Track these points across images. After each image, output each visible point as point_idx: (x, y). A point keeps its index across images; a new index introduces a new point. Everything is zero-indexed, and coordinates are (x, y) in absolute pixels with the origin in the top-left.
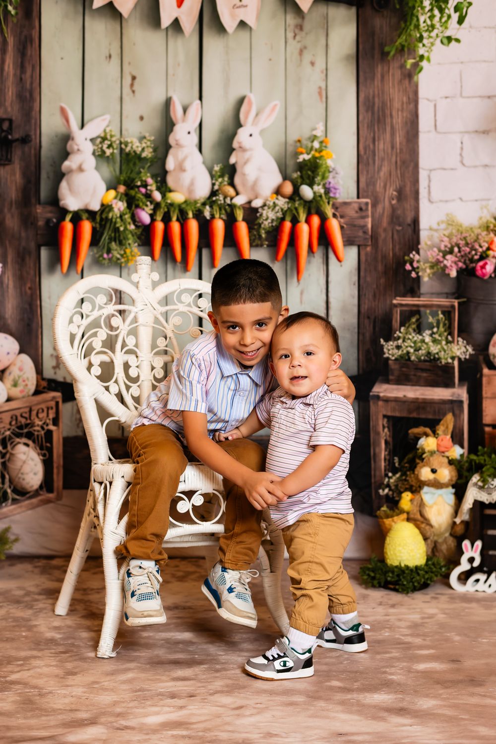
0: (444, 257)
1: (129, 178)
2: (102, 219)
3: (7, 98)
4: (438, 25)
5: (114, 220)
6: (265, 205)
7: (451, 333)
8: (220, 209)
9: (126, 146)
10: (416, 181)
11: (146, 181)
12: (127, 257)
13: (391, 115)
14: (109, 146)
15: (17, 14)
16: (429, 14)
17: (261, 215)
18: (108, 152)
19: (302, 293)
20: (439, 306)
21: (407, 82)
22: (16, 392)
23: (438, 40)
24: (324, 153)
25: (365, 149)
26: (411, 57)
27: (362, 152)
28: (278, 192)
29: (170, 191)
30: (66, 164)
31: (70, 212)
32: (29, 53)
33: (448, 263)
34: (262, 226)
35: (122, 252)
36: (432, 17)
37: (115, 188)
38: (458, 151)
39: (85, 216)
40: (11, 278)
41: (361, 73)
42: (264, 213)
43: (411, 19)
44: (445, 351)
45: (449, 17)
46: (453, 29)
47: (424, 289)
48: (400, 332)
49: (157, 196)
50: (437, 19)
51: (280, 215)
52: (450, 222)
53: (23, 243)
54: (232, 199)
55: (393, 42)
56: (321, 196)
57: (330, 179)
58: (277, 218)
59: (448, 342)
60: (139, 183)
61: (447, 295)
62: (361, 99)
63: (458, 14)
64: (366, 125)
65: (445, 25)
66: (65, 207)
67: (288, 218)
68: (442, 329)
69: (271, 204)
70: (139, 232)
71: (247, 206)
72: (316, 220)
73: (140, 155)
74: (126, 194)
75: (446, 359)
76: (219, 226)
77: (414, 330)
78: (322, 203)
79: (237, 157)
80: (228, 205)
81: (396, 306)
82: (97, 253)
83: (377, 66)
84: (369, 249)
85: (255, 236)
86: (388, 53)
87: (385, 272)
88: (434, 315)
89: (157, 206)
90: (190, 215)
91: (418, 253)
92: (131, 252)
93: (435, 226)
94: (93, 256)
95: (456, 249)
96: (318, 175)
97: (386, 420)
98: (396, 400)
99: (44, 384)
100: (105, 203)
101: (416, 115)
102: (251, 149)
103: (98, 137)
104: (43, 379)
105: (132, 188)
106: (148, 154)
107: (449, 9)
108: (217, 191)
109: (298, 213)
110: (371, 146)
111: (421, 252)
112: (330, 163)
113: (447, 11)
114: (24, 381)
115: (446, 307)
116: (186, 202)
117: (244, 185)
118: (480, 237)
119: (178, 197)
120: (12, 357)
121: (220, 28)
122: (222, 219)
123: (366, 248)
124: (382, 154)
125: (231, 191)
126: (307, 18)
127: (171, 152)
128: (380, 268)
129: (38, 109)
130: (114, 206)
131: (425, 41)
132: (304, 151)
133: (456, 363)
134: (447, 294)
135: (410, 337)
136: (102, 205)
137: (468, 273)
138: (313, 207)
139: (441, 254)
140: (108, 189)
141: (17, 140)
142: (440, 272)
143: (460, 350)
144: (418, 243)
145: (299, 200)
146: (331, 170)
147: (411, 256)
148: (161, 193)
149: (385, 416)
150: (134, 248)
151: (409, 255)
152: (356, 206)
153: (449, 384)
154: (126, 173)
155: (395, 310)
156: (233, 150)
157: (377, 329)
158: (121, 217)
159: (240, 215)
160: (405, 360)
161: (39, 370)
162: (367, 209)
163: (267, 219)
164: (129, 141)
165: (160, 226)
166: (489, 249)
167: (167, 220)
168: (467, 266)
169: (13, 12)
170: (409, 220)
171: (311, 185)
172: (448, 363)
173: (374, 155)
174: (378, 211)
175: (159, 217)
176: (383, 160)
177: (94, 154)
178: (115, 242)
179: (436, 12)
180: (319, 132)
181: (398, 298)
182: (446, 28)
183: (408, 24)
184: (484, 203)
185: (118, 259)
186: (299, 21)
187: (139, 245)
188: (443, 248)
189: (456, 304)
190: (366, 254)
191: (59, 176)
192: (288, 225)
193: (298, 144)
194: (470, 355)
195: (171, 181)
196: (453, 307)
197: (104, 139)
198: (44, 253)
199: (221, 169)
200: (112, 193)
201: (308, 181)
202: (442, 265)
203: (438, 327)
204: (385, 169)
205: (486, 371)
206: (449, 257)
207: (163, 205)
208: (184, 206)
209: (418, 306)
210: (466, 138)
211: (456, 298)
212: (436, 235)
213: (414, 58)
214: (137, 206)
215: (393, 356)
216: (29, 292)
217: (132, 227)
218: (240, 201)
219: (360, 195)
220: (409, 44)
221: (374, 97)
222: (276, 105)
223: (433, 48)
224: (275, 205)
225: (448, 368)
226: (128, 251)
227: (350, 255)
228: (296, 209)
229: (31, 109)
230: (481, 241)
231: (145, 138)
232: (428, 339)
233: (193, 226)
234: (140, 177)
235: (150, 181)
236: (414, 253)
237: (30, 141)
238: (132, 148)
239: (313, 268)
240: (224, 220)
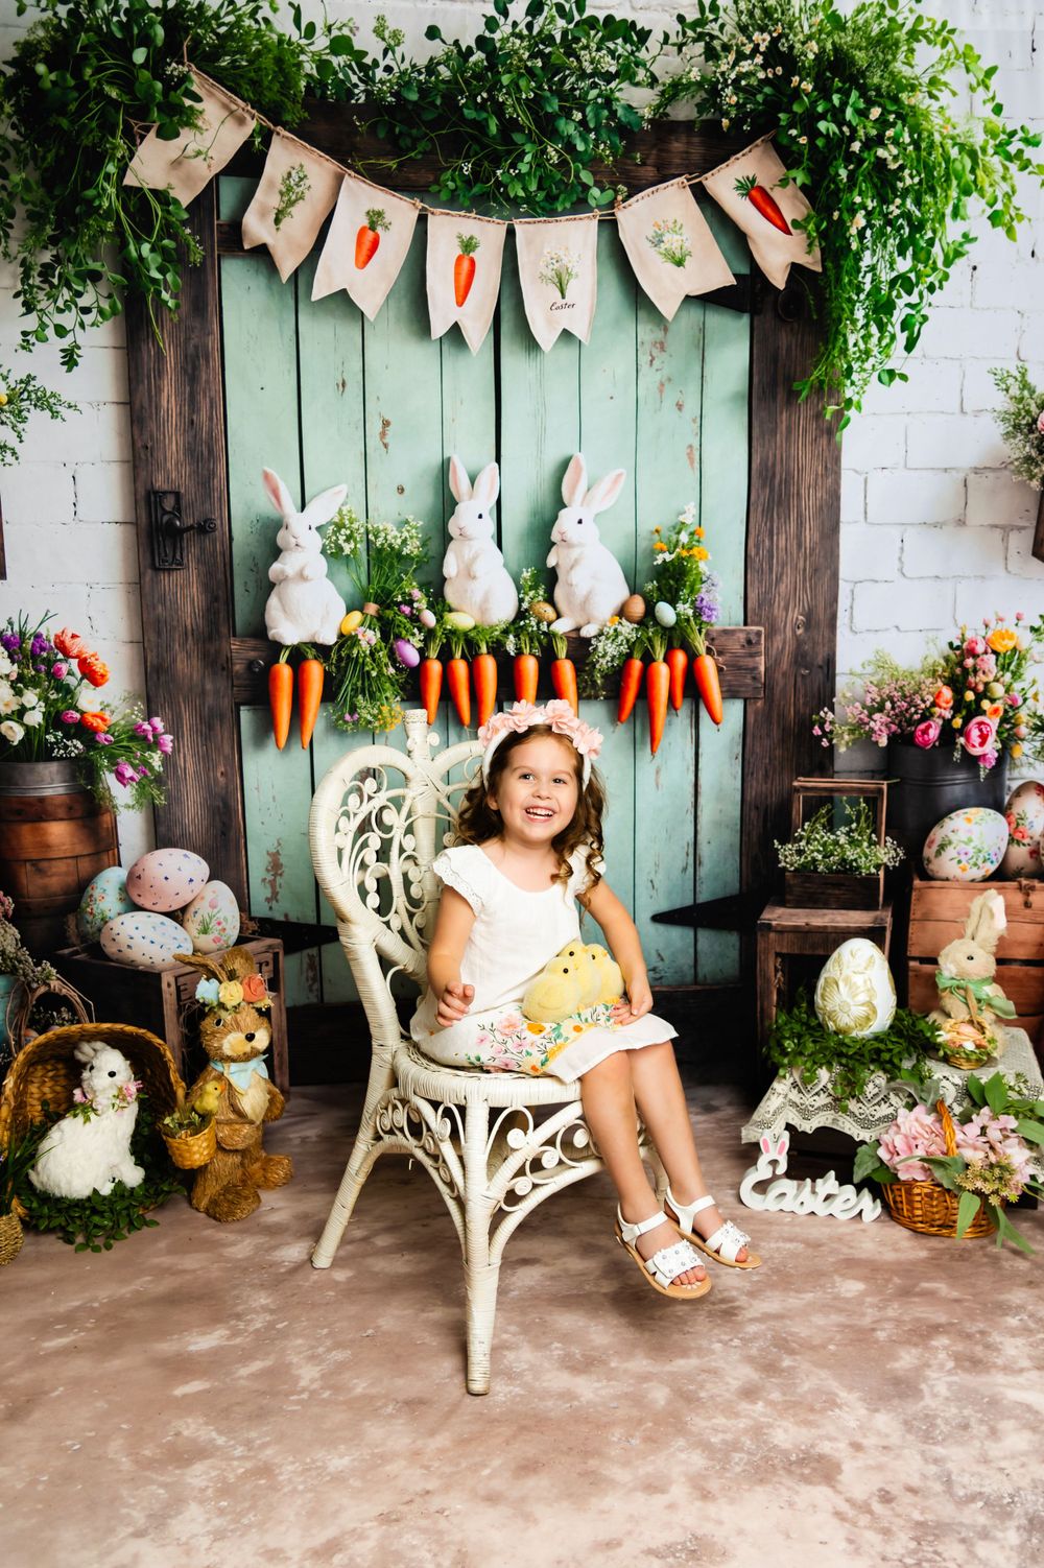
0: (870, 717)
1: (383, 589)
2: (340, 659)
3: (168, 455)
4: (875, 351)
5: (361, 660)
6: (601, 634)
7: (876, 831)
8: (531, 641)
9: (376, 537)
10: (835, 600)
11: (410, 595)
12: (384, 718)
13: (798, 494)
14: (347, 540)
15: (178, 306)
16: (863, 332)
17: (595, 649)
18: (347, 547)
19: (657, 772)
20: (861, 791)
21: (824, 441)
22: (206, 942)
23: (876, 374)
24: (694, 551)
25: (757, 546)
26: (833, 400)
27: (752, 552)
28: (622, 612)
29: (451, 610)
30: (276, 567)
31: (287, 647)
32: (204, 377)
33: (875, 726)
34: (598, 666)
35: (375, 711)
36: (866, 338)
37: (361, 610)
38: (897, 555)
39: (310, 654)
40: (188, 758)
41: (755, 423)
42: (601, 645)
43: (836, 339)
44: (867, 858)
45: (893, 337)
46: (897, 358)
47: (839, 764)
48: (803, 830)
49: (430, 618)
50: (874, 340)
51: (624, 649)
52: (881, 664)
53: (210, 700)
54: (549, 625)
55: (806, 374)
56: (688, 620)
57: (703, 593)
58: (621, 654)
59: (871, 843)
60: (400, 599)
61: (873, 774)
62: (754, 466)
63: (906, 334)
64: (760, 509)
65: (885, 350)
66: (277, 639)
67: (637, 655)
68: (863, 824)
69: (611, 632)
70: (402, 678)
71: (574, 635)
72: (680, 658)
73: (400, 551)
74: (380, 618)
75: (869, 868)
76: (530, 666)
77: (824, 827)
78: (689, 630)
79: (558, 556)
80: (544, 633)
81: (797, 790)
82: (334, 714)
83: (781, 413)
84: (760, 704)
85: (586, 682)
86: (799, 393)
87: (783, 741)
88: (854, 803)
89: (430, 635)
90: (484, 649)
91: (832, 710)
92: (390, 711)
93: (859, 670)
94: (328, 718)
95: (888, 705)
96: (684, 586)
97: (779, 960)
98: (796, 930)
99: (253, 926)
100: (344, 632)
101: (835, 496)
102: (581, 545)
103: (330, 523)
104: (252, 919)
105: (389, 607)
106: (412, 548)
107: (893, 326)
108: (526, 610)
109: (653, 647)
110: (767, 543)
111: (836, 707)
112: (703, 567)
113: (890, 328)
114: (219, 924)
115: (872, 791)
116: (475, 628)
117: (569, 602)
118: (923, 686)
119: (462, 620)
120: (198, 886)
121: (531, 343)
122: (534, 655)
123: (755, 703)
124: (782, 554)
125: (549, 612)
126: (672, 328)
127: (452, 546)
128: (776, 733)
129: (224, 475)
130: (360, 637)
131: (855, 377)
132: (665, 547)
133: (881, 873)
134: (873, 771)
135: (818, 837)
136: (341, 635)
137: (902, 739)
138: (676, 637)
139: (866, 712)
140: (349, 610)
141: (191, 527)
142: (864, 739)
143: (886, 853)
144: (833, 694)
145: (653, 626)
146: (704, 579)
147: (822, 714)
148: (435, 614)
149: (778, 955)
150: (393, 705)
151: (818, 714)
152: (742, 636)
153: (869, 905)
154: (379, 582)
155: (796, 795)
156: (554, 544)
157: (769, 825)
158: (372, 654)
159: (562, 649)
160: (807, 871)
161: (244, 903)
162: (758, 643)
163: (603, 656)
164: (381, 528)
165: (435, 667)
166: (934, 704)
167: (445, 656)
168: (903, 730)
169: (171, 303)
170: (820, 660)
171: (673, 602)
172: (870, 874)
173: (771, 557)
174: (775, 646)
175: (433, 653)
176: (784, 565)
177: (323, 552)
178: (364, 696)
179: (874, 329)
180: (690, 518)
181: (802, 779)
182: (888, 356)
183: (830, 347)
184: (931, 635)
185: (370, 722)
186: (659, 335)
187: (403, 700)
188: (869, 703)
189: (885, 787)
190: (756, 713)
191: (267, 587)
192: (637, 664)
193: (656, 536)
194: (901, 861)
195: (450, 593)
196: (880, 791)
197: (340, 526)
198: (245, 715)
199: (533, 575)
200: (357, 616)
201: (668, 595)
202: (867, 728)
203: (858, 823)
204: (787, 580)
205: (917, 883)
206: (877, 716)
207: (439, 634)
208: (472, 634)
209: (831, 790)
210: (911, 535)
211: (885, 779)
212: (859, 682)
213: (838, 405)
214: (398, 637)
215: (792, 865)
216: (222, 780)
217: (392, 671)
218: (562, 627)
219: (749, 620)
220: (831, 380)
221: (774, 465)
222: (620, 475)
223: (866, 388)
224: (617, 633)
225: (872, 880)
226: (385, 709)
227: (732, 714)
228: (650, 640)
229: (212, 474)
230: (925, 693)
231: (407, 522)
232: (843, 840)
233: (489, 666)
234: (401, 589)
235: (417, 594)
236: (826, 709)
237: (214, 530)
238: (386, 539)
239: (675, 732)
240: (537, 657)
